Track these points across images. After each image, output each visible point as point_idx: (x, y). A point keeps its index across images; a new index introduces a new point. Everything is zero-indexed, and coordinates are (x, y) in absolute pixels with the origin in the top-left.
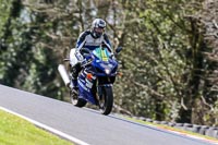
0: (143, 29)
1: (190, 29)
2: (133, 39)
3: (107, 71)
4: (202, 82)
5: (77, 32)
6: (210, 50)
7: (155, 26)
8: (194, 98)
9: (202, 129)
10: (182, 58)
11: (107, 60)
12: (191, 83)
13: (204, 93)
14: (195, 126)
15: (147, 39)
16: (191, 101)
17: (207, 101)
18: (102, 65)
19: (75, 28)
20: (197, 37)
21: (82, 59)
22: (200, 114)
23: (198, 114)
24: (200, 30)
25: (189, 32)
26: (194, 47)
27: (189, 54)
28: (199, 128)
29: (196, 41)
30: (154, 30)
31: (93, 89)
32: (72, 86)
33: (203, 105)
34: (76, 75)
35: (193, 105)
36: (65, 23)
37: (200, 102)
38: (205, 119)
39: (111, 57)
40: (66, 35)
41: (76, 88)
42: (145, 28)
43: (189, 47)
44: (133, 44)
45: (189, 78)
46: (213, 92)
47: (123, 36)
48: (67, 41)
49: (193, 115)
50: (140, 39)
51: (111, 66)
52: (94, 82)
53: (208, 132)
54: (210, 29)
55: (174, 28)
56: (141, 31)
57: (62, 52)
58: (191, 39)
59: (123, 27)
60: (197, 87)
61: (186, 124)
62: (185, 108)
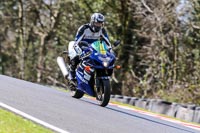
0: (77, 9)
1: (120, 8)
2: (68, 18)
3: (105, 64)
4: (132, 57)
5: (17, 11)
6: (139, 27)
7: (88, 5)
8: (124, 71)
9: (132, 101)
10: (113, 35)
11: (105, 53)
12: (121, 58)
13: (134, 67)
14: (126, 97)
15: (80, 18)
16: (121, 74)
17: (137, 74)
18: (100, 58)
19: (15, 8)
20: (127, 15)
21: (80, 52)
22: (130, 87)
23: (128, 87)
24: (130, 9)
25: (119, 11)
26: (124, 25)
27: (119, 31)
28: (129, 100)
29: (126, 19)
30: (87, 9)
31: (91, 82)
32: (70, 78)
33: (133, 78)
34: (74, 67)
35: (124, 78)
36: (6, 3)
37: (130, 75)
38: (134, 91)
39: (109, 51)
40: (6, 14)
41: (74, 80)
42: (78, 7)
43: (119, 25)
44: (68, 22)
45: (120, 53)
46: (142, 66)
47: (59, 15)
48: (8, 20)
49: (123, 87)
50: (74, 18)
51: (108, 59)
52: (92, 74)
53: (137, 103)
54: (139, 8)
55: (106, 7)
56: (75, 11)
57: (3, 30)
58: (121, 17)
59: (59, 6)
60: (127, 62)
61: (117, 96)
62: (116, 81)
